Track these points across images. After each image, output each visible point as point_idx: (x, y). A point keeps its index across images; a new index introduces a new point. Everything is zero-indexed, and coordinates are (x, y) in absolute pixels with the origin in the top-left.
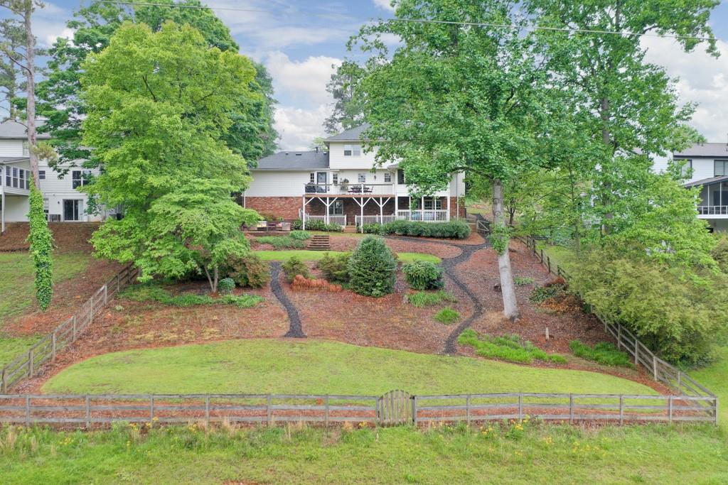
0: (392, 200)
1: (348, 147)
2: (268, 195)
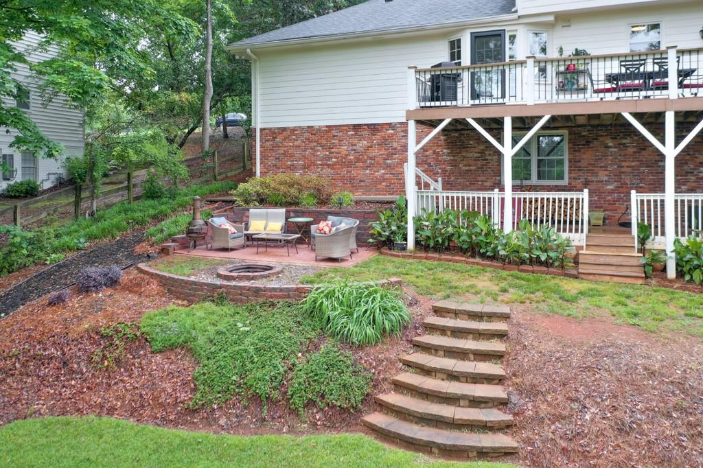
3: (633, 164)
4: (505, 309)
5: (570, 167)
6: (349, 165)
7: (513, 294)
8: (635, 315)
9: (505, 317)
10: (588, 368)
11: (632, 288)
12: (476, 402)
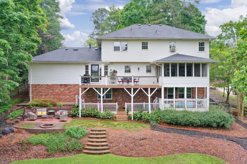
0: (159, 90)
1: (117, 44)
2: (50, 83)
3: (125, 95)
4: (105, 129)
5: (113, 96)
6: (59, 95)
7: (105, 126)
8: (127, 128)
9: (105, 130)
10: (120, 138)
11: (126, 122)
12: (102, 146)
